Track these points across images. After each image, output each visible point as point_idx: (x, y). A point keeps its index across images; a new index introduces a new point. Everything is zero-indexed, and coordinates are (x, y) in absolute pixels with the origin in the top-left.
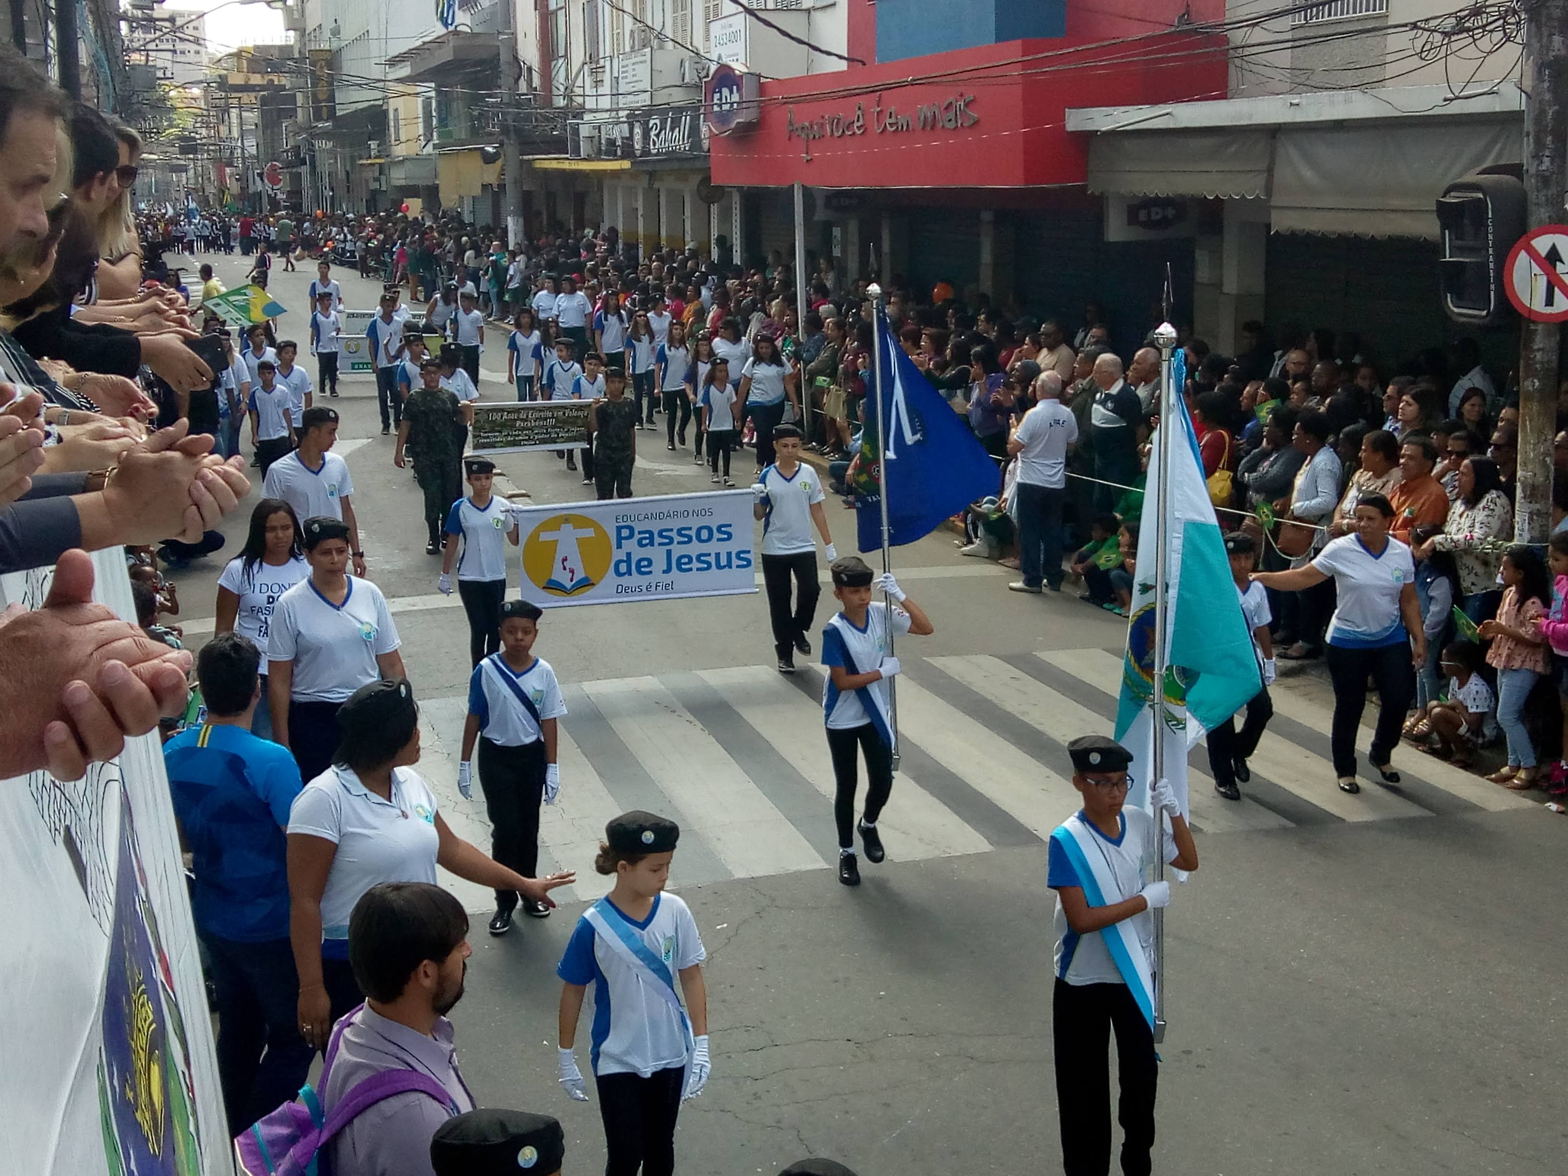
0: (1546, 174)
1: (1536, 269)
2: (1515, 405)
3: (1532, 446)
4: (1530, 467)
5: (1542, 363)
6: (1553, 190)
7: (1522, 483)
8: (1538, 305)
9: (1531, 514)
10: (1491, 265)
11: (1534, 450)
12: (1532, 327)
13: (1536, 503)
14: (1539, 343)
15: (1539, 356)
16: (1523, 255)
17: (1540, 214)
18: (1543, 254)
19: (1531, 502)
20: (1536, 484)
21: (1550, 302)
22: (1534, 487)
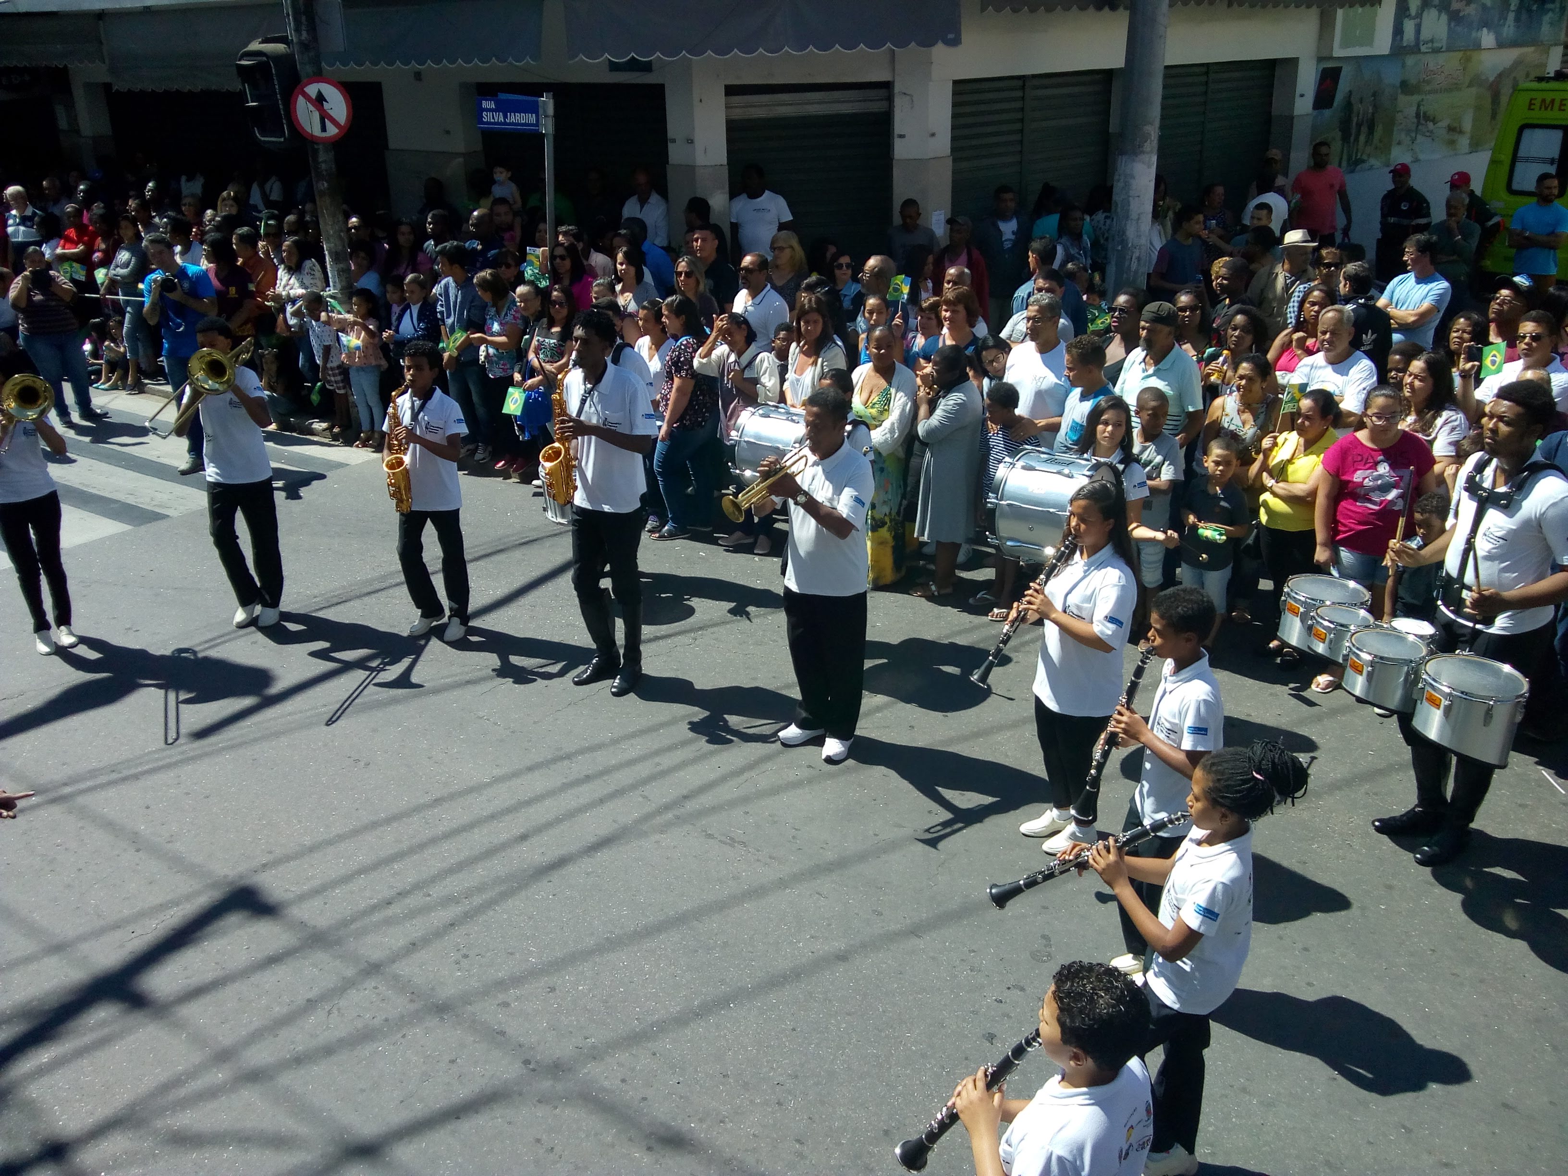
0: (306, 42)
1: (311, 108)
2: (314, 201)
3: (330, 226)
5: (326, 170)
6: (312, 54)
7: (329, 253)
8: (317, 131)
10: (281, 107)
11: (332, 228)
12: (316, 147)
14: (322, 156)
15: (323, 166)
16: (301, 100)
17: (304, 69)
18: (314, 97)
19: (337, 264)
20: (338, 251)
21: (324, 129)
22: (337, 253)
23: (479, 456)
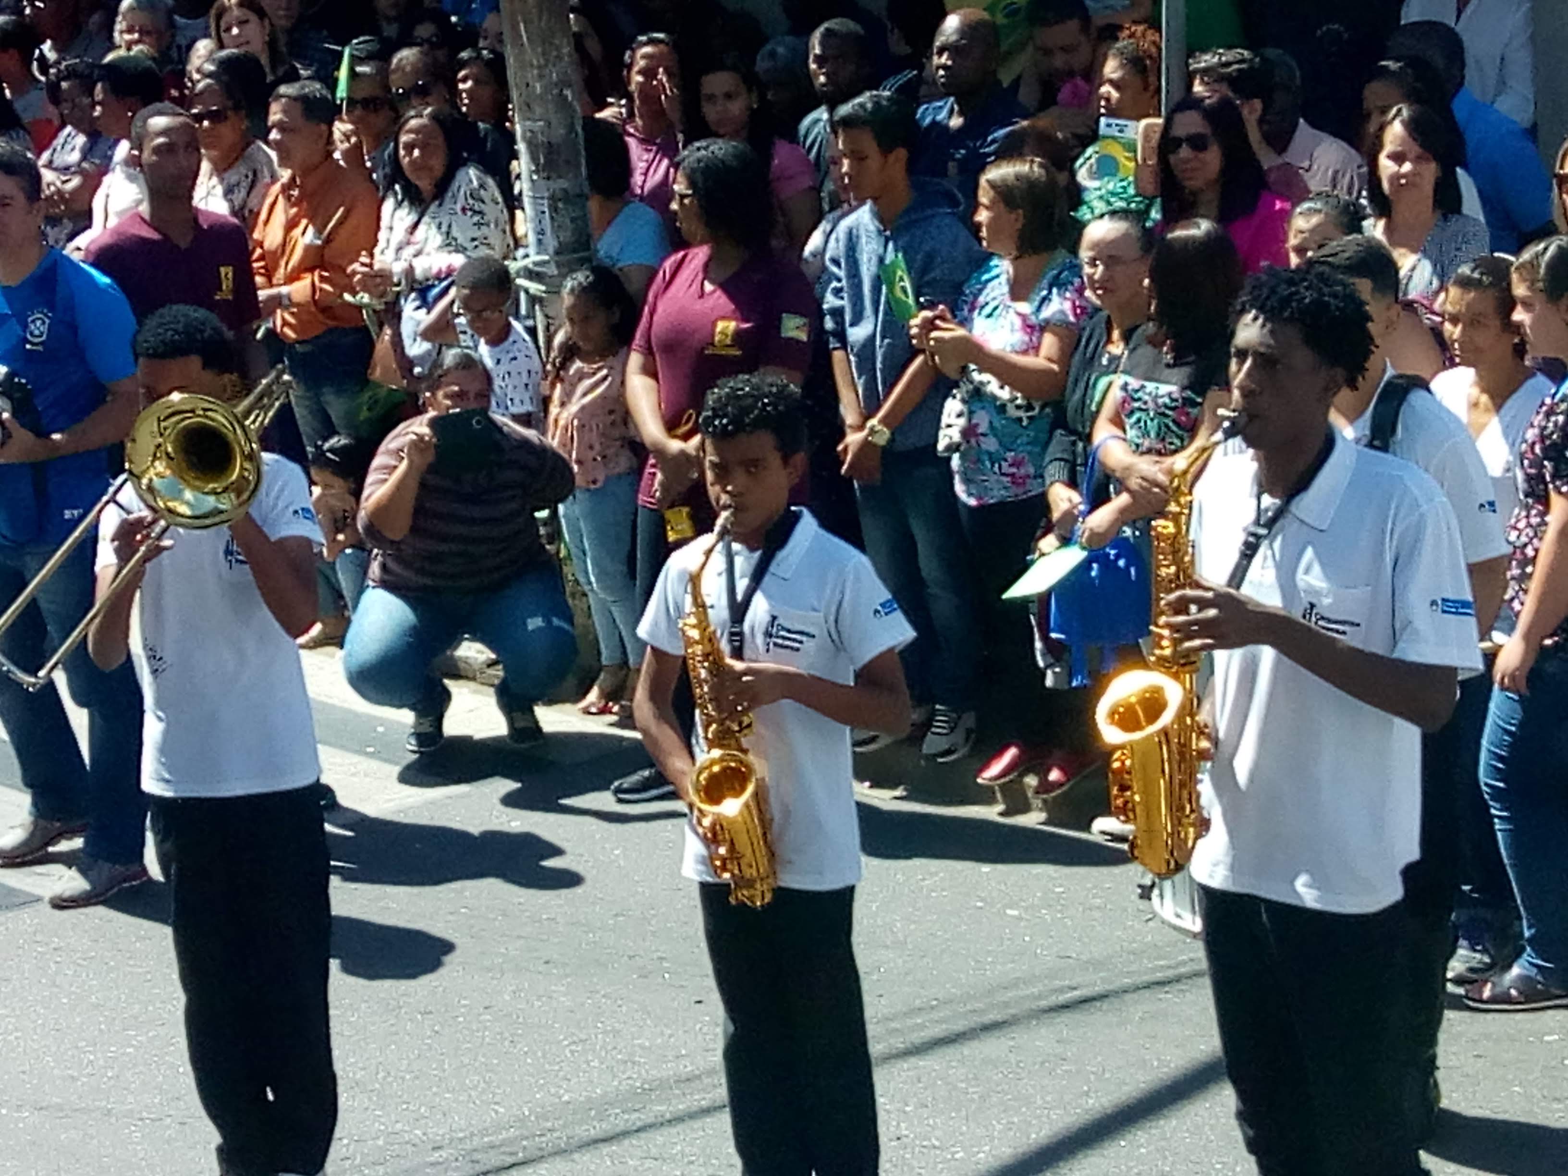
3: (535, 72)
4: (538, 110)
7: (528, 150)
9: (553, 199)
11: (541, 77)
13: (560, 177)
19: (548, 178)
20: (554, 141)
22: (551, 149)
23: (932, 744)
